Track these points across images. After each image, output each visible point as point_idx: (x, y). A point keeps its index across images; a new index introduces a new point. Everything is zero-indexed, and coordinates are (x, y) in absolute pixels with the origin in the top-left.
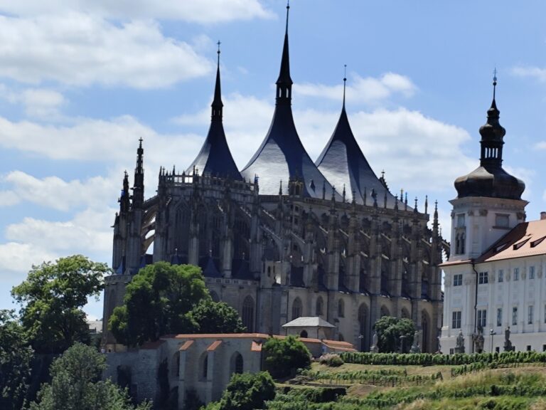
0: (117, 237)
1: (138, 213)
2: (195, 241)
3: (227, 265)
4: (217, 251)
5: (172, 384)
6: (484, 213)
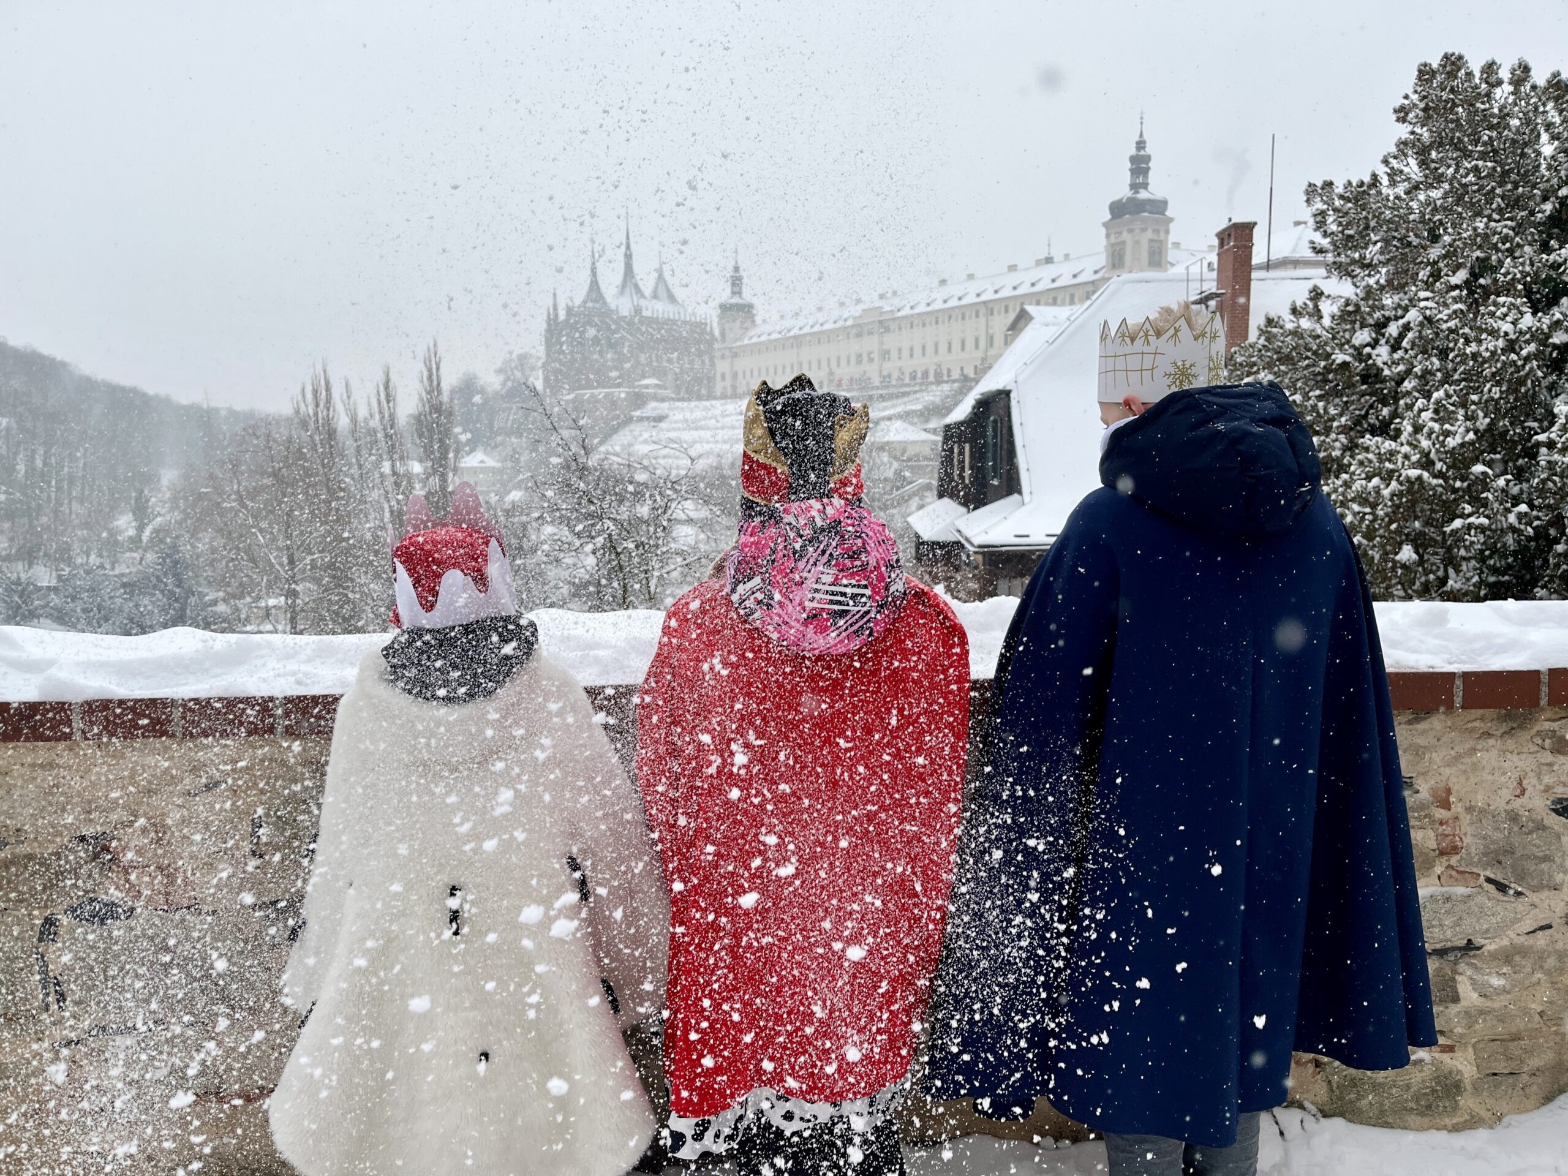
0: (546, 341)
1: (556, 328)
6: (734, 322)
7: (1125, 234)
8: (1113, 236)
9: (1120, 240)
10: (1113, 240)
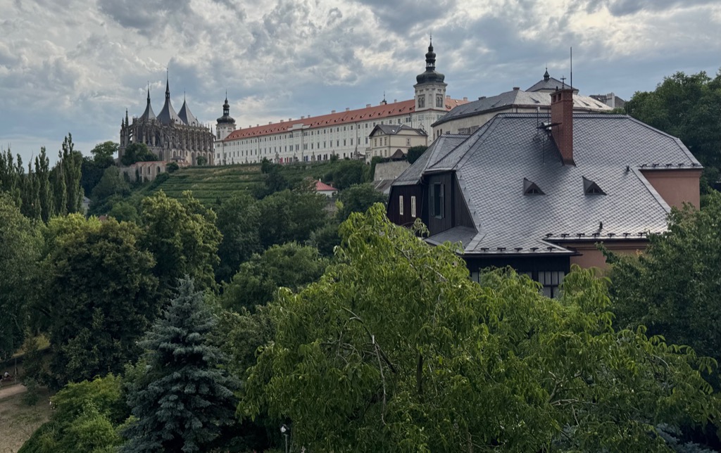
0: (121, 136)
1: (127, 129)
2: (144, 137)
3: (154, 143)
4: (151, 139)
5: (140, 176)
6: (225, 128)
7: (424, 90)
8: (419, 92)
9: (422, 93)
10: (419, 93)
